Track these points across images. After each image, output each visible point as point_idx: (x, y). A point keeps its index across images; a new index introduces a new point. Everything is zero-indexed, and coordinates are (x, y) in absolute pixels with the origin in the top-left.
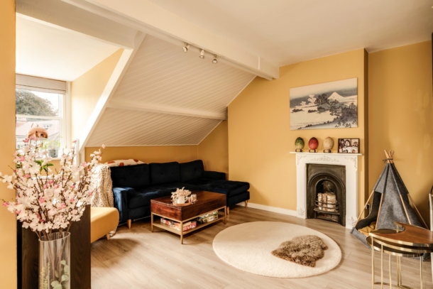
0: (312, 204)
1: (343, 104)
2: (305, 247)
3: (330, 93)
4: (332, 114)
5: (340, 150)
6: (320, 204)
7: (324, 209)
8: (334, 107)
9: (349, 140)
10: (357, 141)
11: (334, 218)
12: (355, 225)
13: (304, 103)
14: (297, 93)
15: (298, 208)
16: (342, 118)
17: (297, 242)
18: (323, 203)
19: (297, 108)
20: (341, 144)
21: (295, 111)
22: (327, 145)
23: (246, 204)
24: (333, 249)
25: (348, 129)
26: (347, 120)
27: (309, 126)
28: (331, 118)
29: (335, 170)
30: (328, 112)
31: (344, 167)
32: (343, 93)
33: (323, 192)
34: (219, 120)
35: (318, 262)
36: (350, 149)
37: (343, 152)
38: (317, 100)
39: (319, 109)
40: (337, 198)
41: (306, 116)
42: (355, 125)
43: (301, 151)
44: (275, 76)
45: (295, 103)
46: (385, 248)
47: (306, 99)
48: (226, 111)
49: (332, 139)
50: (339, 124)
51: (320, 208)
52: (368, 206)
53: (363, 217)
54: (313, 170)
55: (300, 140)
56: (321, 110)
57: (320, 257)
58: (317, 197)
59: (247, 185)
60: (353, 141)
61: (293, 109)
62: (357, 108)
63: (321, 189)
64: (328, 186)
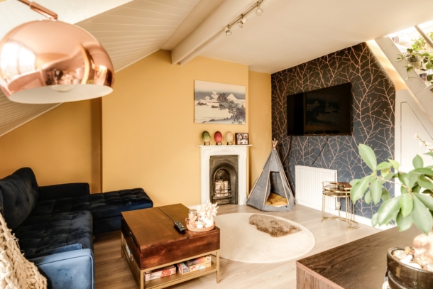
0: (212, 194)
1: (237, 105)
3: (229, 94)
4: (229, 112)
7: (222, 195)
8: (231, 106)
9: (242, 134)
10: (247, 135)
13: (208, 98)
14: (202, 86)
16: (236, 116)
19: (202, 101)
21: (200, 104)
25: (240, 126)
26: (239, 118)
27: (212, 120)
28: (229, 115)
29: (230, 159)
30: (227, 110)
32: (237, 96)
33: (219, 181)
38: (219, 98)
39: (221, 106)
41: (208, 111)
45: (198, 96)
47: (209, 94)
50: (235, 120)
51: (219, 196)
54: (214, 162)
55: (205, 133)
58: (215, 186)
60: (245, 135)
61: (198, 102)
62: (245, 110)
64: (220, 174)
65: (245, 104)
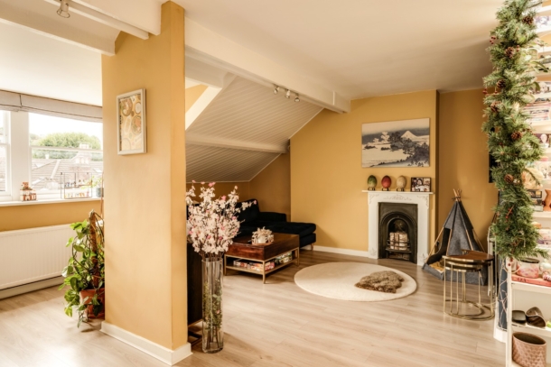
0: (384, 244)
1: (415, 143)
2: (384, 279)
3: (404, 132)
4: (405, 153)
5: (413, 189)
6: (392, 243)
7: (396, 248)
8: (407, 146)
9: (421, 179)
10: (429, 180)
11: (406, 257)
12: (426, 261)
13: (376, 140)
14: (369, 128)
15: (370, 248)
16: (414, 157)
18: (395, 242)
19: (370, 144)
20: (413, 183)
21: (367, 148)
22: (400, 183)
23: (312, 248)
24: (408, 281)
25: (420, 168)
26: (419, 159)
27: (382, 164)
28: (405, 157)
29: (407, 209)
30: (401, 151)
31: (416, 205)
32: (416, 132)
33: (394, 231)
35: (398, 290)
36: (422, 188)
37: (416, 191)
38: (391, 138)
39: (392, 147)
40: (408, 237)
41: (378, 153)
42: (426, 165)
43: (374, 189)
44: (346, 110)
45: (368, 139)
46: (454, 267)
47: (379, 136)
48: (288, 143)
49: (405, 178)
50: (412, 163)
51: (392, 248)
52: (438, 243)
53: (433, 253)
54: (385, 209)
55: (373, 178)
56: (394, 148)
57: (398, 287)
58: (389, 236)
59: (313, 227)
60: (425, 180)
61: (365, 145)
62: (429, 147)
63: (393, 229)
64: (400, 225)
65: (429, 140)
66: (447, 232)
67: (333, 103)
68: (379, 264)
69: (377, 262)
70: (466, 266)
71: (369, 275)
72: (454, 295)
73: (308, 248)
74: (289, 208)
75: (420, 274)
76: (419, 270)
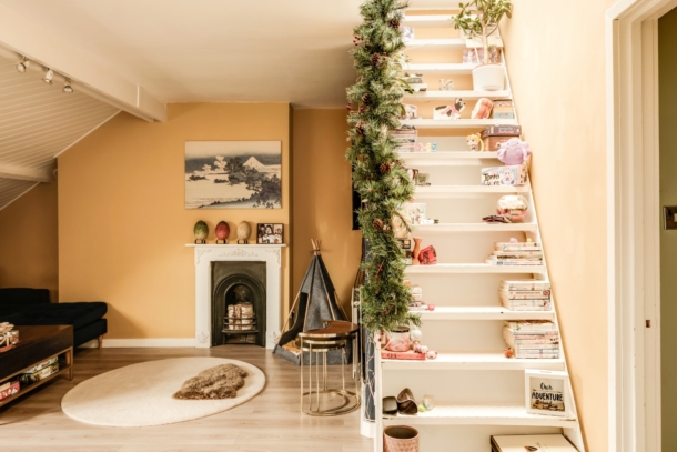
0: (220, 324)
1: (263, 175)
2: (219, 379)
3: (247, 157)
4: (248, 188)
5: (260, 240)
6: (231, 321)
7: (237, 328)
8: (251, 178)
9: (271, 226)
10: (280, 227)
11: (251, 339)
12: (277, 341)
13: (207, 167)
14: (197, 149)
15: (198, 333)
16: (262, 194)
17: (207, 377)
18: (235, 319)
19: (197, 173)
20: (260, 232)
21: (194, 178)
22: (242, 232)
23: (100, 343)
24: (253, 374)
25: (269, 211)
26: (268, 198)
28: (248, 194)
29: (253, 269)
30: (244, 185)
31: (264, 263)
32: (264, 159)
33: (234, 303)
34: (31, 183)
35: (239, 392)
36: (272, 238)
37: (264, 242)
38: (228, 166)
39: (231, 178)
40: (254, 309)
41: (210, 187)
42: (277, 206)
43: (204, 242)
44: (159, 117)
45: (194, 165)
46: (314, 346)
47: (211, 162)
48: (53, 165)
49: (249, 224)
50: (259, 202)
51: (231, 328)
52: (293, 314)
53: (287, 329)
54: (221, 272)
55: (202, 225)
56: (233, 180)
57: (240, 386)
58: (227, 311)
59: (102, 307)
60: (276, 227)
61: (190, 175)
62: (281, 182)
63: (232, 299)
64: (242, 293)
65: (279, 172)
66: (304, 297)
67: (136, 103)
68: (214, 355)
69: (208, 352)
70: (327, 343)
71: (196, 375)
72: (314, 385)
73: (93, 344)
74: (55, 279)
75: (270, 361)
76: (269, 354)
